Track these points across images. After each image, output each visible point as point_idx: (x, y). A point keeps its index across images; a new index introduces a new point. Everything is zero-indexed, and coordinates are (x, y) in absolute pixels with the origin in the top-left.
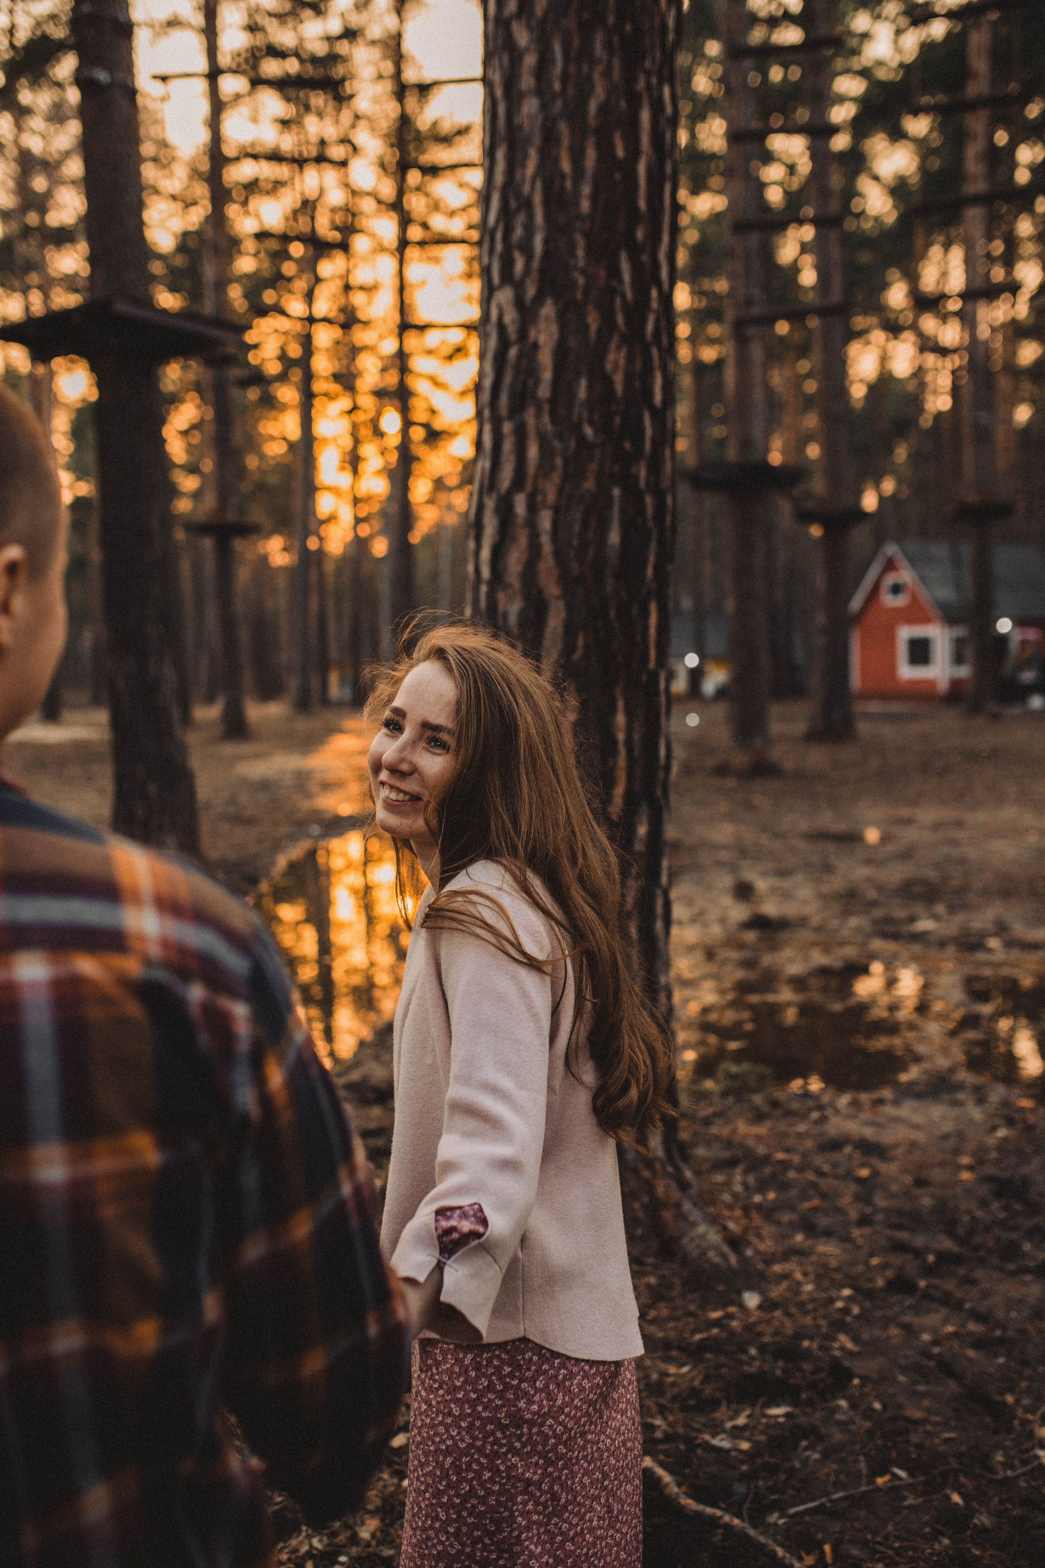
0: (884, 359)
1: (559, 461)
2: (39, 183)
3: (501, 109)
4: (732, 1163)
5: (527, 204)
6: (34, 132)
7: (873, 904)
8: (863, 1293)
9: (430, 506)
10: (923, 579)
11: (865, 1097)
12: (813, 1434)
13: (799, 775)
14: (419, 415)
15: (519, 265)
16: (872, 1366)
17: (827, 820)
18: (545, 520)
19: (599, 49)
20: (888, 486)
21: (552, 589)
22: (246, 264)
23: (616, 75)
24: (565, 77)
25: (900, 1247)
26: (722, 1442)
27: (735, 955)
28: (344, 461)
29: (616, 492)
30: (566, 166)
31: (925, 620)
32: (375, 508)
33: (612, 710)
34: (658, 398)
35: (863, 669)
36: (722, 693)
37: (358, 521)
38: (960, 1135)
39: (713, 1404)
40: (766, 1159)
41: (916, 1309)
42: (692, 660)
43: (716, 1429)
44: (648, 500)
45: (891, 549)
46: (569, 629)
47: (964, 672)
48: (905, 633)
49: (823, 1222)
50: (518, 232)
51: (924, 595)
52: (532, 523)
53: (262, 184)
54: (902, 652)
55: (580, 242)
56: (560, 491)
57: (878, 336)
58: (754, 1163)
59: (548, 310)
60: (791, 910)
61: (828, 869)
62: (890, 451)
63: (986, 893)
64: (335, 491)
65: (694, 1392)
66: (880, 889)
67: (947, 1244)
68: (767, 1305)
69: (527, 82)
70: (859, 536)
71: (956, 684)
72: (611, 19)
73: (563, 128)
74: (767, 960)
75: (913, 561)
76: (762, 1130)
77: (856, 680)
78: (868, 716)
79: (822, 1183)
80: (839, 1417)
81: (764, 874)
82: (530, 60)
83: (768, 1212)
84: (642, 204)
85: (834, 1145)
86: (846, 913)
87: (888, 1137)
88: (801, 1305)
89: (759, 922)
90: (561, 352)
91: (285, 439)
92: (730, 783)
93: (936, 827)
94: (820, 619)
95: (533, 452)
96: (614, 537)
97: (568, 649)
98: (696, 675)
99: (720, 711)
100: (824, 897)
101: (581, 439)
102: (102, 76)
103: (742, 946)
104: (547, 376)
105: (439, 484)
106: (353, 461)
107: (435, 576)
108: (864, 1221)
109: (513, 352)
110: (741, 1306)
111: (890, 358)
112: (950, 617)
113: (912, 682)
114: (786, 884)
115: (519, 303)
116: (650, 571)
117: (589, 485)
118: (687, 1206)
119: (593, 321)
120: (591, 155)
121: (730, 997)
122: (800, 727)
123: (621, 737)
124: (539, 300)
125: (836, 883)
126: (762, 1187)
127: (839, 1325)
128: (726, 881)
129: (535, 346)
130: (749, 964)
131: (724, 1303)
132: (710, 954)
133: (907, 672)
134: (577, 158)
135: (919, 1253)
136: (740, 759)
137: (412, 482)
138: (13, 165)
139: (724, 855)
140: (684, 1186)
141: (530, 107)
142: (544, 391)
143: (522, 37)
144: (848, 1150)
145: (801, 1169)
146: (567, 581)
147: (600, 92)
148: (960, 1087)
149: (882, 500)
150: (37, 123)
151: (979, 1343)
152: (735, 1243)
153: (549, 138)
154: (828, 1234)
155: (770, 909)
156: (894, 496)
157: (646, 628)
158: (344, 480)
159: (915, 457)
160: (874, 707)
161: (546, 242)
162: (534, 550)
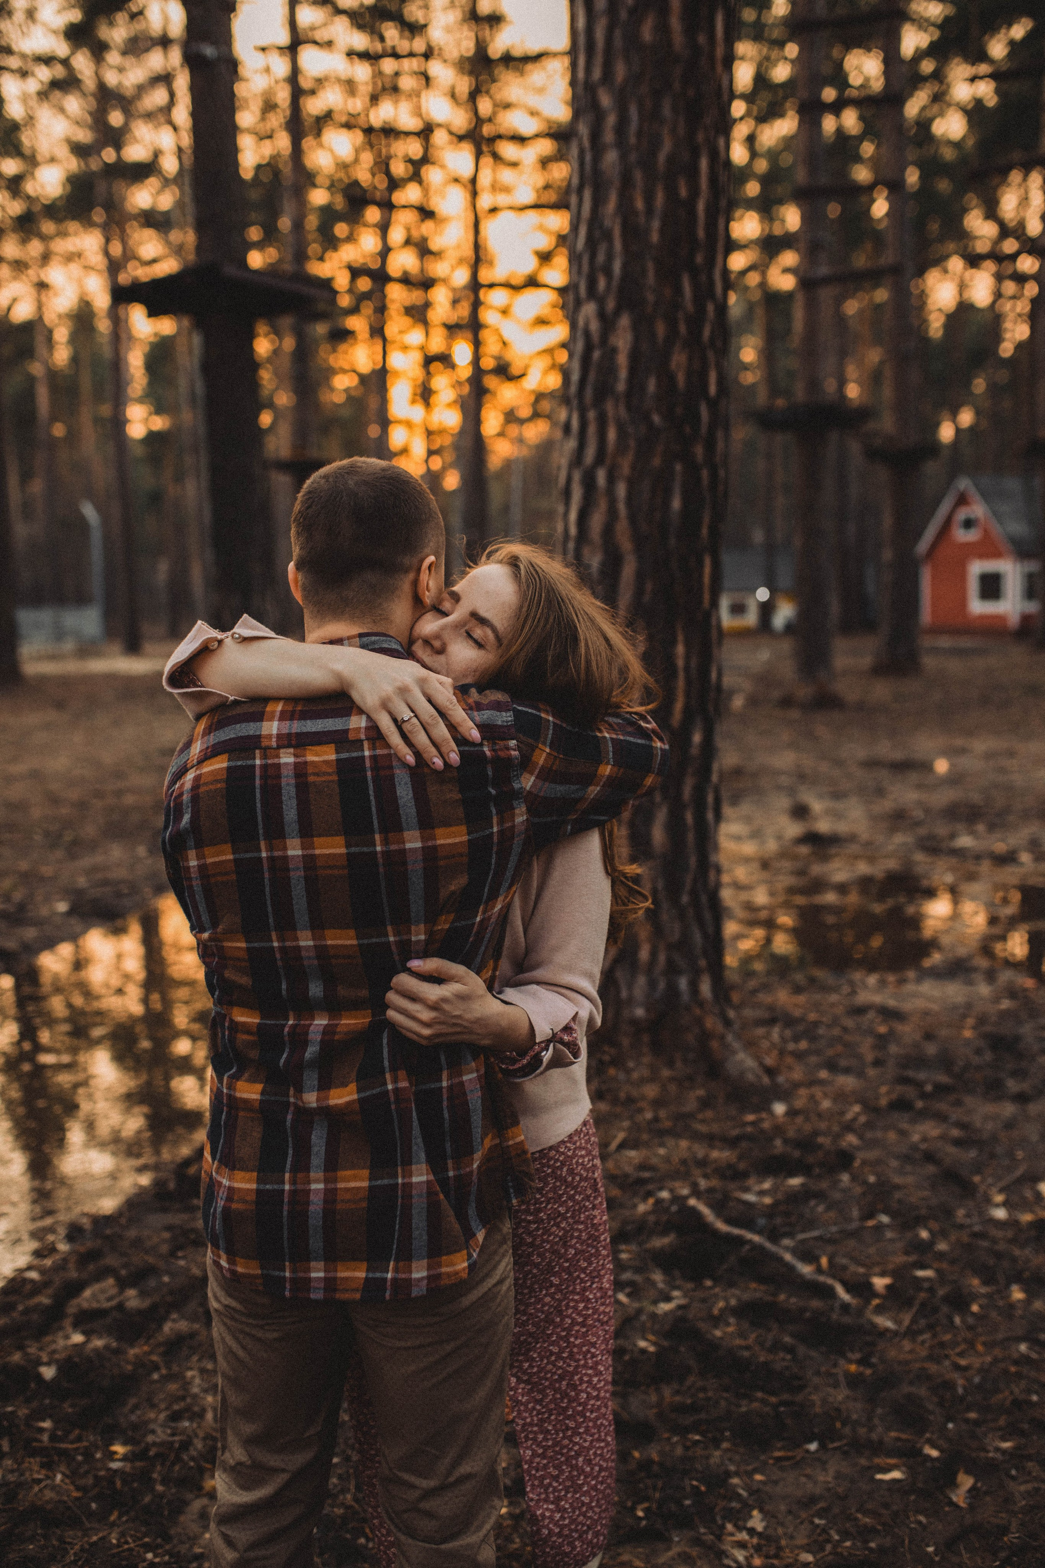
0: (962, 287)
1: (632, 443)
2: (116, 118)
3: (588, 157)
4: (772, 1021)
5: (608, 236)
6: (111, 67)
7: (918, 824)
8: (870, 1108)
9: (501, 439)
10: (995, 513)
11: (891, 978)
12: (820, 1196)
13: (860, 706)
14: (491, 347)
15: (602, 284)
16: (872, 1155)
17: (885, 749)
18: (621, 490)
19: (667, 111)
20: (966, 418)
21: (626, 544)
22: (319, 197)
23: (681, 131)
24: (639, 134)
25: (905, 1081)
26: (751, 1197)
27: (787, 865)
28: (415, 394)
29: (678, 467)
30: (640, 204)
31: (996, 554)
32: (447, 441)
33: (673, 643)
34: (713, 389)
35: (934, 605)
36: (790, 628)
37: (431, 453)
38: (969, 1006)
39: (745, 1175)
40: (802, 1020)
41: (913, 1121)
42: (763, 594)
43: (747, 1190)
44: (705, 473)
45: (964, 483)
46: (640, 577)
47: (1032, 607)
48: (977, 568)
49: (843, 1063)
50: (601, 258)
51: (997, 530)
52: (610, 491)
53: (336, 116)
54: (973, 586)
55: (650, 266)
56: (633, 468)
57: (956, 264)
58: (789, 1021)
59: (625, 321)
60: (842, 828)
61: (880, 792)
62: (968, 384)
63: (1026, 816)
64: (409, 424)
65: (730, 1166)
66: (927, 811)
67: (943, 1078)
68: (792, 1113)
69: (609, 137)
70: (931, 468)
71: (1026, 619)
72: (677, 86)
73: (638, 176)
74: (816, 869)
75: (986, 496)
76: (802, 999)
77: (926, 615)
78: (936, 651)
79: (848, 1038)
80: (842, 1185)
81: (821, 797)
82: (611, 120)
83: (799, 1056)
84: (701, 233)
85: (859, 1011)
86: (893, 830)
87: (907, 1006)
88: (820, 1115)
89: (813, 839)
90: (635, 356)
91: (354, 371)
92: (795, 714)
93: (989, 756)
94: (888, 555)
95: (612, 435)
96: (676, 504)
97: (639, 592)
98: (767, 609)
99: (786, 646)
100: (874, 818)
101: (651, 425)
102: (209, 51)
103: (795, 857)
104: (623, 374)
105: (510, 417)
106: (425, 394)
107: (506, 509)
108: (878, 1063)
109: (596, 354)
110: (771, 1113)
111: (967, 286)
112: (1022, 552)
113: (983, 617)
114: (840, 805)
115: (602, 315)
116: (705, 531)
117: (657, 462)
118: (730, 1038)
119: (661, 329)
120: (660, 198)
121: (781, 899)
122: (866, 661)
123: (680, 663)
124: (617, 312)
125: (887, 805)
126: (796, 1039)
127: (849, 1127)
128: (784, 802)
129: (614, 351)
130: (801, 873)
131: (757, 1109)
132: (765, 864)
133: (977, 607)
134: (649, 199)
135: (919, 1085)
136: (804, 692)
137: (484, 413)
138: (91, 99)
139: (784, 780)
140: (728, 1023)
141: (611, 157)
142: (621, 386)
143: (605, 100)
144: (871, 1015)
145: (829, 1026)
146: (639, 541)
147: (667, 147)
148: (975, 970)
149: (958, 431)
150: (113, 58)
151: (958, 1142)
152: (770, 1072)
153: (627, 181)
154: (847, 1071)
155: (823, 826)
156: (972, 429)
157: (701, 576)
158: (417, 413)
159: (994, 389)
160: (945, 642)
161: (625, 266)
162: (612, 512)
